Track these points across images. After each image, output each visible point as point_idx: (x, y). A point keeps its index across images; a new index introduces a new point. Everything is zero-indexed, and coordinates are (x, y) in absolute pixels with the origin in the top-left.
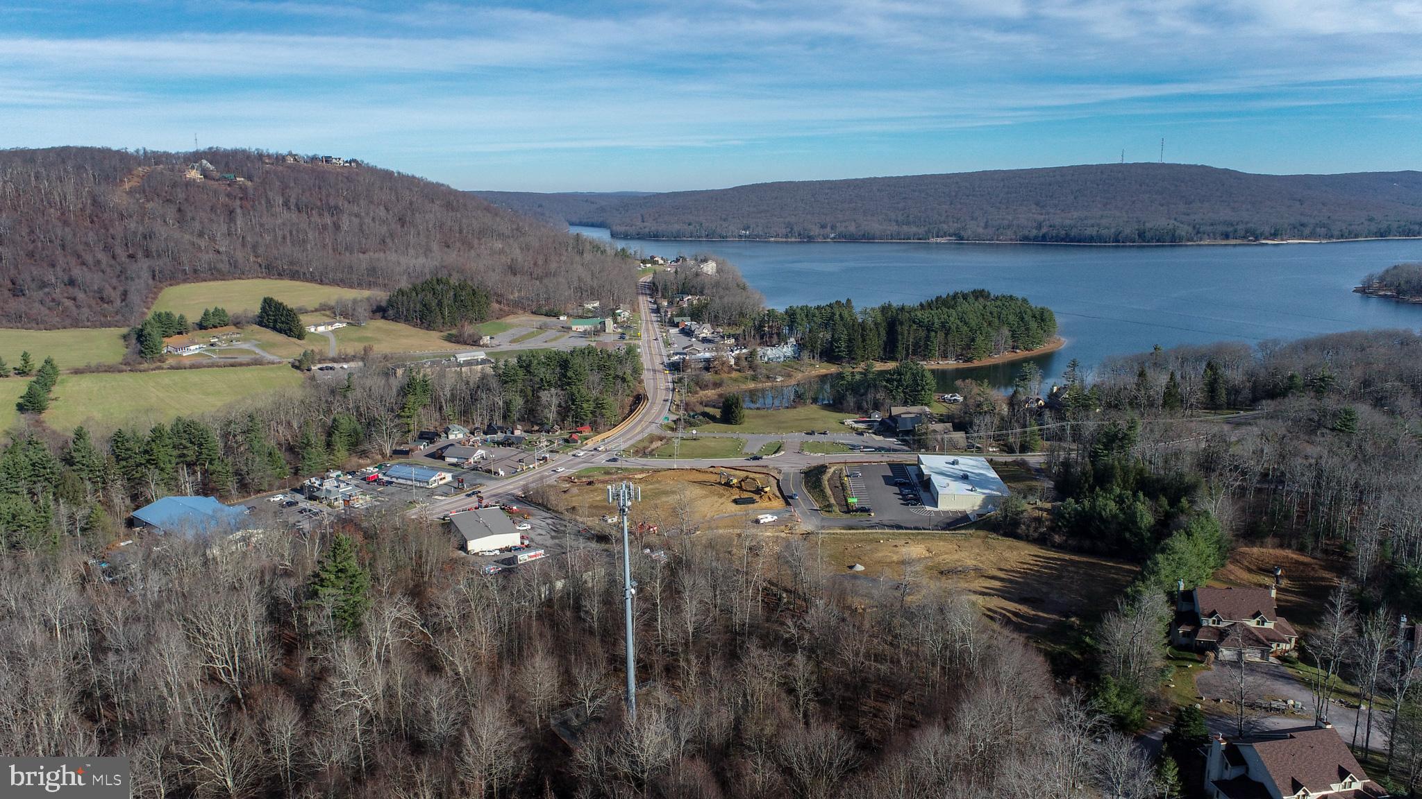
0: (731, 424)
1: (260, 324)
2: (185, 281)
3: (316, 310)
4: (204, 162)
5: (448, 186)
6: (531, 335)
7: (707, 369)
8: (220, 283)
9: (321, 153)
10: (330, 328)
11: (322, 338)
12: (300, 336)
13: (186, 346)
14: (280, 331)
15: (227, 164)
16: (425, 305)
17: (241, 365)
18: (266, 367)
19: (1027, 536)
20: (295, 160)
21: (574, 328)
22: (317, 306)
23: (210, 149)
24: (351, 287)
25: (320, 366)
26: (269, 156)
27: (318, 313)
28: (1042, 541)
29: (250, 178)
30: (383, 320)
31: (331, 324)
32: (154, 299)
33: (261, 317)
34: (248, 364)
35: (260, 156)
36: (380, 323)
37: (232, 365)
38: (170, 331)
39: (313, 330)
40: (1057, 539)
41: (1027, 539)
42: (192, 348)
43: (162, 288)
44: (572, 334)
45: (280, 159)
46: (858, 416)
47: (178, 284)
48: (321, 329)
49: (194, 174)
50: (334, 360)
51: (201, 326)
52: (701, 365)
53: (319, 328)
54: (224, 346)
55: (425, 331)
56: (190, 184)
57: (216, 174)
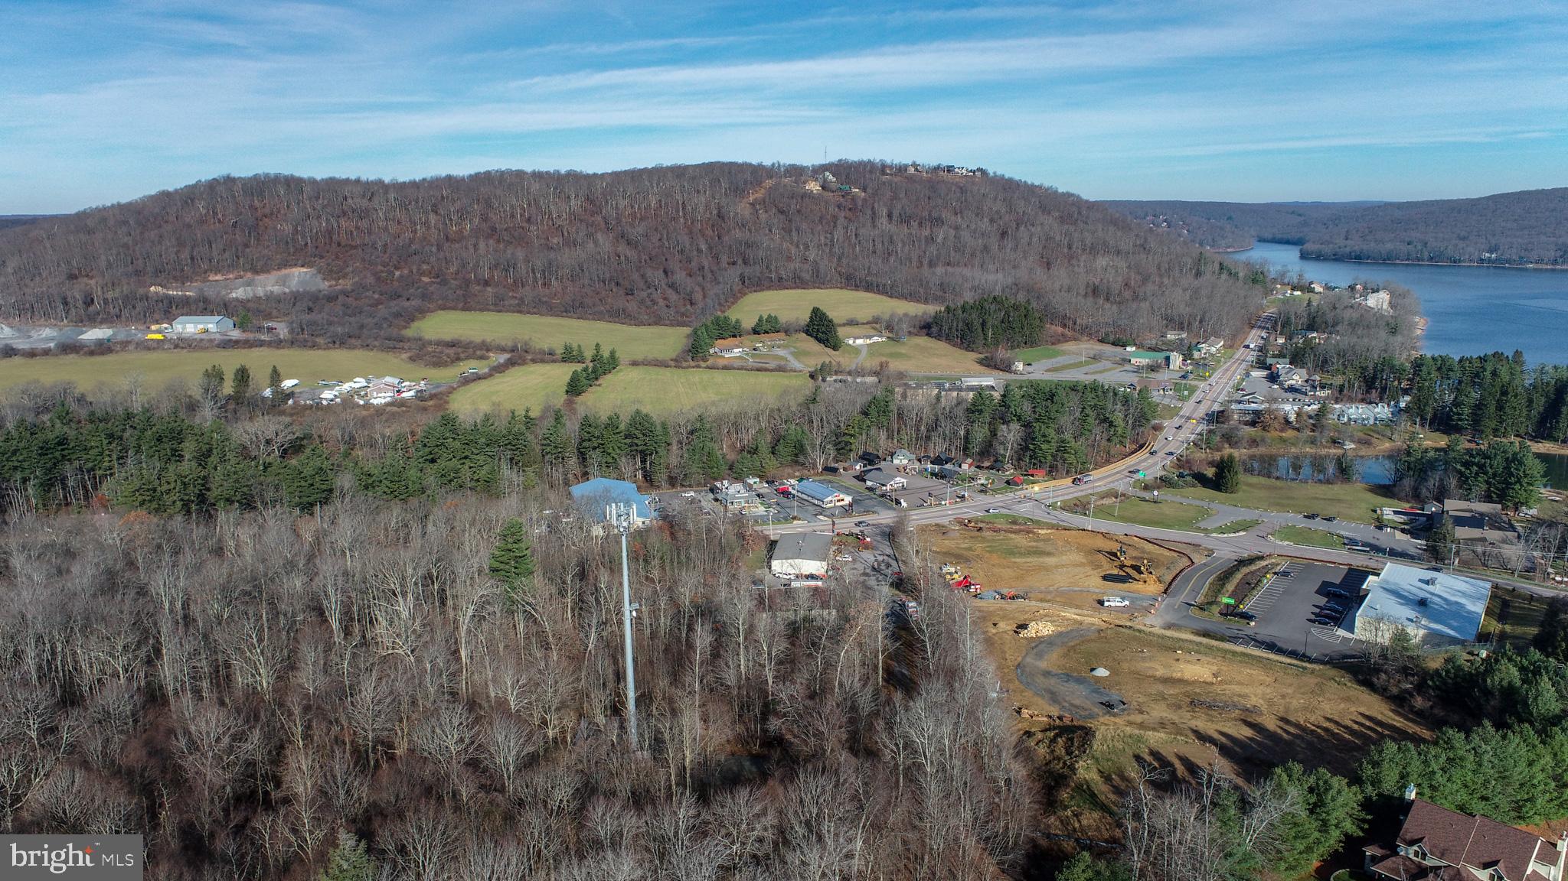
0: (1220, 491)
1: (807, 333)
2: (769, 288)
3: (867, 323)
4: (827, 173)
5: (1078, 197)
6: (1079, 365)
7: (1253, 424)
8: (800, 291)
9: (945, 163)
10: (868, 341)
11: (856, 350)
12: (835, 348)
13: (730, 349)
14: (820, 341)
15: (847, 176)
16: (967, 325)
17: (766, 370)
18: (788, 374)
19: (1385, 690)
20: (916, 170)
21: (1133, 361)
22: (870, 319)
23: (840, 161)
24: (918, 301)
25: (834, 377)
26: (891, 167)
27: (868, 326)
28: (1399, 701)
29: (864, 190)
30: (926, 338)
31: (870, 337)
32: (733, 303)
33: (808, 326)
34: (772, 370)
35: (883, 168)
36: (923, 341)
37: (758, 370)
38: (725, 334)
39: (851, 342)
40: (1419, 702)
41: (1382, 692)
42: (736, 350)
43: (745, 294)
44: (1128, 367)
45: (902, 169)
46: (1408, 505)
47: (763, 290)
48: (859, 342)
49: (814, 187)
50: (850, 373)
51: (755, 332)
52: (1248, 418)
53: (858, 342)
54: (765, 350)
55: (963, 351)
56: (809, 195)
57: (834, 186)
